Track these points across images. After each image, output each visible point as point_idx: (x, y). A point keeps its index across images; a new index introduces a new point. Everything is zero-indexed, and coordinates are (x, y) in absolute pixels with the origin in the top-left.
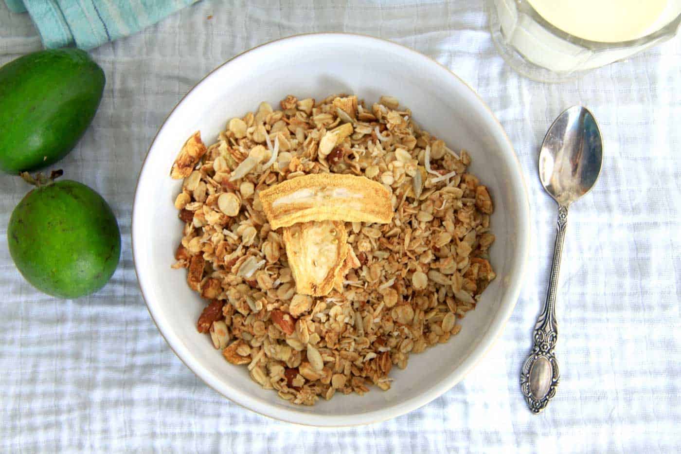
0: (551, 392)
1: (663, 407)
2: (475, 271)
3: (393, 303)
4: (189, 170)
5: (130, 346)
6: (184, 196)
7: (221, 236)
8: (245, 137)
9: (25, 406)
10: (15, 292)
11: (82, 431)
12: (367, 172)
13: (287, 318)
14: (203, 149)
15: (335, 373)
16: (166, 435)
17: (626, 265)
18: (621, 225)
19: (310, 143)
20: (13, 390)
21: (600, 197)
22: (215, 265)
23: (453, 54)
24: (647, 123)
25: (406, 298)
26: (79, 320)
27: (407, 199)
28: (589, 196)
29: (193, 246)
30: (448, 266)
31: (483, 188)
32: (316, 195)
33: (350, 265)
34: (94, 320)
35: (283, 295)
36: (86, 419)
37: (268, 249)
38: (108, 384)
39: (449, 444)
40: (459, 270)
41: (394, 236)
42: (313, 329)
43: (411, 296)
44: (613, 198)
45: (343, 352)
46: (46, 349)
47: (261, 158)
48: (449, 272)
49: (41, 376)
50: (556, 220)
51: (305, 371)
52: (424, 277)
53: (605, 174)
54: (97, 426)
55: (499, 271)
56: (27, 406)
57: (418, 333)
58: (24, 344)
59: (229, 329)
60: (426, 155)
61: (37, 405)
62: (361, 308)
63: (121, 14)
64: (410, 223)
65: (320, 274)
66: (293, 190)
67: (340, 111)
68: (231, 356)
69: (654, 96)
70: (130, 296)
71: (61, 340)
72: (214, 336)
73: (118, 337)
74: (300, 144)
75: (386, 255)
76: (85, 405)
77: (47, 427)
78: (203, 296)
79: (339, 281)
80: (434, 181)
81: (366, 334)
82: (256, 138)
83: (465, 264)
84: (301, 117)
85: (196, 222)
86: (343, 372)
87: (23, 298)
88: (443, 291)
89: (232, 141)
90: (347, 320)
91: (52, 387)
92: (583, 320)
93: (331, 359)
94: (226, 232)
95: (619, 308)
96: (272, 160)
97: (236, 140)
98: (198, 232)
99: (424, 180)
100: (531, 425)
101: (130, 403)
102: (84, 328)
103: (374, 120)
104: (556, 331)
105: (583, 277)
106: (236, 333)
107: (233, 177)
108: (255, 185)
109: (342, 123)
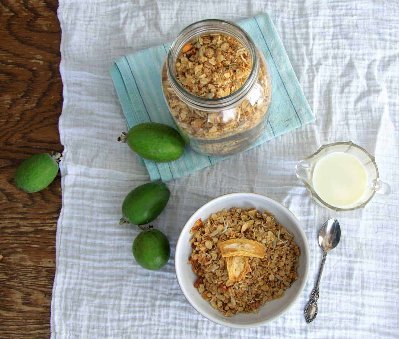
0: (314, 317)
1: (352, 325)
2: (291, 276)
3: (262, 284)
4: (196, 231)
5: (170, 287)
6: (194, 240)
7: (205, 255)
8: (216, 221)
9: (133, 304)
10: (132, 264)
11: (151, 315)
12: (258, 238)
13: (225, 287)
14: (202, 223)
15: (240, 306)
16: (180, 319)
17: (345, 275)
18: (345, 261)
19: (239, 225)
20: (129, 298)
21: (339, 250)
22: (202, 265)
23: (293, 195)
24: (357, 226)
25: (267, 282)
26: (153, 275)
27: (271, 248)
28: (335, 249)
29: (195, 257)
30: (282, 273)
31: (297, 247)
32: (239, 245)
33: (248, 271)
34: (159, 276)
35: (224, 279)
36: (153, 310)
37: (220, 262)
38: (162, 299)
39: (277, 332)
40: (286, 275)
41: (265, 261)
42: (233, 292)
43: (268, 282)
44: (343, 251)
45: (243, 300)
46: (142, 284)
47: (221, 229)
48: (282, 275)
49: (139, 294)
50: (322, 257)
51: (229, 305)
52: (273, 276)
53: (341, 242)
54: (157, 313)
55: (300, 276)
56: (134, 304)
57: (270, 294)
58: (135, 282)
59: (205, 287)
60: (279, 233)
61: (137, 304)
62: (250, 285)
63: (178, 170)
64: (271, 257)
65: (237, 274)
66: (231, 243)
67: (250, 215)
68: (205, 297)
69: (361, 217)
70: (172, 269)
71: (147, 282)
72: (199, 289)
73: (167, 283)
74: (235, 225)
75: (261, 268)
76: (153, 305)
77: (140, 311)
78: (197, 274)
79: (244, 276)
80: (280, 243)
81: (252, 294)
82: (220, 221)
83: (288, 273)
84: (237, 215)
85: (197, 249)
86: (242, 306)
87: (135, 266)
88: (279, 282)
89: (212, 222)
90: (245, 289)
91: (142, 298)
92: (328, 293)
93: (239, 302)
94: (207, 254)
95: (341, 289)
96: (225, 231)
97: (213, 221)
98: (197, 252)
99: (277, 243)
100: (306, 327)
101: (169, 306)
102: (155, 279)
103: (261, 218)
104: (318, 296)
105: (330, 277)
106: (207, 289)
107: (212, 235)
108: (219, 239)
109: (251, 219)
